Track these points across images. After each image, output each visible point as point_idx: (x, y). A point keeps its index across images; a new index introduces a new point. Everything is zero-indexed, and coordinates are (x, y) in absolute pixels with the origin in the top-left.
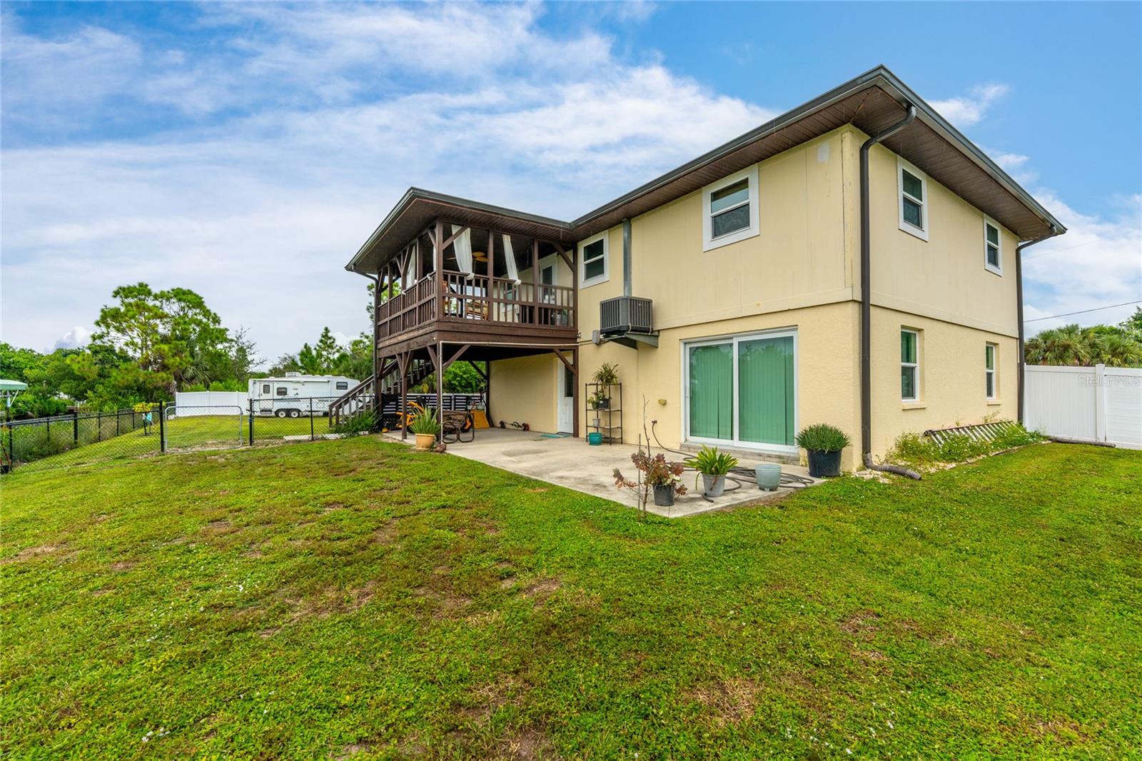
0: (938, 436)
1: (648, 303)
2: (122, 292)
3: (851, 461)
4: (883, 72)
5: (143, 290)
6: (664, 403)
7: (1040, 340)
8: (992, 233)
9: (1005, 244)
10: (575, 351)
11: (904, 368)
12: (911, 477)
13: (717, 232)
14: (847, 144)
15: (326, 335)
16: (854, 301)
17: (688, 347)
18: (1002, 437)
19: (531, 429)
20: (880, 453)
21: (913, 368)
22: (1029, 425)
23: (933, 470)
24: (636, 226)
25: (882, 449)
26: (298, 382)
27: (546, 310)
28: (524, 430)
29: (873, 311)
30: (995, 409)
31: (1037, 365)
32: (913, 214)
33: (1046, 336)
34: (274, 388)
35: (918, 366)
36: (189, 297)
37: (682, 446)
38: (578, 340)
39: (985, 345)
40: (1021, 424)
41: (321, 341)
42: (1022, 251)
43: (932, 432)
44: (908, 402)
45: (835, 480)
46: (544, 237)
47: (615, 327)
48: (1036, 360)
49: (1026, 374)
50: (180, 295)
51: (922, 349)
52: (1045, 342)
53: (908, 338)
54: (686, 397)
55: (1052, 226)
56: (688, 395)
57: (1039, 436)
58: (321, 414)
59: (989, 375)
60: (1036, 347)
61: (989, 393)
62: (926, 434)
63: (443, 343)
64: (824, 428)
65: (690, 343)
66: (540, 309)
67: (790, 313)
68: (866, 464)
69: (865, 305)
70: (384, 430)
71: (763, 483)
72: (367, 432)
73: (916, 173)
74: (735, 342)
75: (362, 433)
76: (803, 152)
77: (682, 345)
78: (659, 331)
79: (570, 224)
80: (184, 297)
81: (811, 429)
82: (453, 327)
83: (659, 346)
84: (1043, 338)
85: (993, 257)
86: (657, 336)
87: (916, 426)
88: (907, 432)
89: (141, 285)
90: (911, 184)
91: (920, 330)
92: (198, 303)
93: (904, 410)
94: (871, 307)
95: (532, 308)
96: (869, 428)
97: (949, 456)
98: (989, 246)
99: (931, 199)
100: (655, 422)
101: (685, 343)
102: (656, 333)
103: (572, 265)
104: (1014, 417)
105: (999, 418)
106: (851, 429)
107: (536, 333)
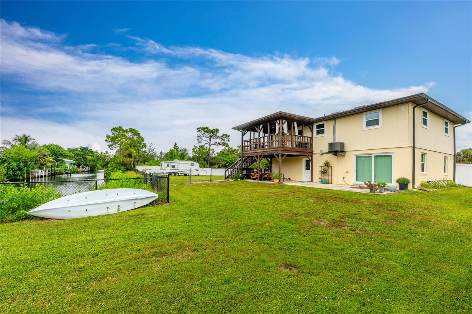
0: (431, 182)
1: (344, 144)
2: (114, 129)
3: (410, 187)
4: (423, 94)
5: (120, 129)
6: (347, 172)
7: (462, 153)
8: (446, 123)
9: (450, 127)
10: (312, 156)
11: (422, 164)
12: (427, 191)
13: (367, 126)
14: (410, 106)
15: (176, 146)
16: (411, 147)
17: (356, 156)
18: (449, 184)
19: (291, 179)
20: (416, 186)
21: (424, 164)
22: (457, 182)
23: (431, 190)
24: (337, 121)
25: (417, 184)
26: (179, 163)
27: (305, 144)
28: (289, 180)
29: (416, 149)
30: (446, 176)
31: (460, 163)
32: (425, 122)
33: (464, 152)
34: (171, 165)
35: (425, 163)
36: (135, 132)
37: (354, 184)
38: (313, 153)
39: (444, 157)
40: (454, 181)
41: (174, 148)
42: (456, 128)
43: (429, 181)
44: (423, 173)
45: (407, 191)
46: (305, 122)
47: (335, 150)
48: (460, 161)
49: (456, 166)
50: (132, 131)
51: (426, 158)
52: (464, 154)
53: (423, 156)
54: (355, 170)
55: (466, 121)
56: (356, 170)
57: (460, 185)
58: (183, 175)
59: (445, 166)
60: (460, 155)
61: (445, 172)
62: (427, 182)
63: (282, 154)
64: (404, 178)
65: (356, 155)
66: (304, 143)
67: (391, 149)
68: (413, 188)
69: (414, 148)
70: (245, 179)
71: (392, 190)
72: (240, 179)
73: (426, 111)
74: (373, 156)
75: (238, 179)
76: (397, 107)
77: (354, 156)
78: (346, 151)
79: (315, 119)
80: (134, 132)
81: (400, 178)
82: (284, 149)
83: (346, 155)
84: (463, 152)
85: (446, 131)
86: (345, 153)
87: (425, 180)
88: (423, 181)
89: (120, 127)
90: (425, 114)
91: (426, 153)
92: (138, 134)
93: (422, 175)
94: (416, 148)
95: (302, 143)
96: (414, 179)
97: (435, 187)
98: (445, 128)
99: (430, 117)
100: (344, 177)
101: (355, 155)
102: (345, 152)
103: (311, 130)
104: (452, 179)
105: (448, 179)
106: (410, 178)
107: (303, 151)
